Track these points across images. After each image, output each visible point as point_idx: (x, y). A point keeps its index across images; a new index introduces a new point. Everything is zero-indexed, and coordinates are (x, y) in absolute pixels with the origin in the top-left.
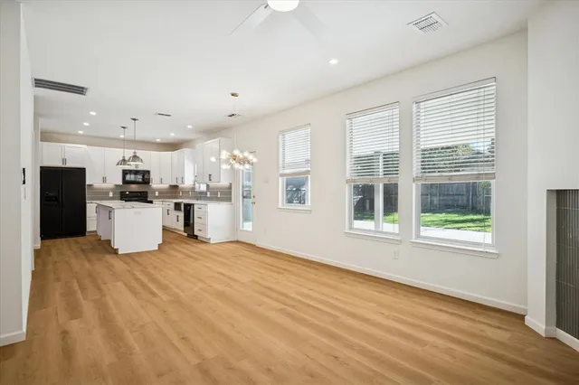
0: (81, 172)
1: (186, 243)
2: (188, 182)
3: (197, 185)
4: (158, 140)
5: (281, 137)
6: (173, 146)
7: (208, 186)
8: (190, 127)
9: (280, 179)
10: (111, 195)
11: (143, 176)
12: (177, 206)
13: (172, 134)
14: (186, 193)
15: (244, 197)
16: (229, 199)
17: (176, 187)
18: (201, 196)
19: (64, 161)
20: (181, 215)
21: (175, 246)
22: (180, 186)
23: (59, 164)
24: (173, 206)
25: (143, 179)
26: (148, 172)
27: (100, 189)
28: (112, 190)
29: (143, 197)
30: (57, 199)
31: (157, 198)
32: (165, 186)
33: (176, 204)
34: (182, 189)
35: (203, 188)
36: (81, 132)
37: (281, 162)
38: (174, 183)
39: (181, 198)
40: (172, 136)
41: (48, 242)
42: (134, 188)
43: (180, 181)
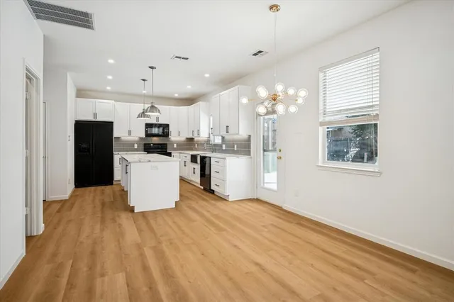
0: (109, 126)
1: (204, 200)
2: (204, 135)
3: (212, 138)
4: (176, 95)
5: (321, 75)
6: (189, 101)
7: (223, 138)
8: (207, 75)
9: (321, 129)
10: (136, 146)
11: (163, 130)
12: (194, 159)
13: (189, 87)
14: (202, 145)
15: (264, 151)
16: (248, 153)
17: (192, 139)
18: (216, 148)
19: (95, 115)
20: (198, 167)
21: (194, 204)
22: (196, 139)
23: (90, 118)
24: (189, 157)
25: (163, 132)
26: (168, 126)
27: (126, 141)
28: (137, 142)
29: (163, 150)
30: (89, 150)
31: (175, 149)
32: (182, 138)
33: (192, 156)
34: (197, 141)
35: (218, 140)
36: (108, 88)
37: (321, 107)
38: (190, 136)
39: (196, 150)
40: (189, 89)
41: (81, 190)
42: (155, 140)
43: (196, 135)
